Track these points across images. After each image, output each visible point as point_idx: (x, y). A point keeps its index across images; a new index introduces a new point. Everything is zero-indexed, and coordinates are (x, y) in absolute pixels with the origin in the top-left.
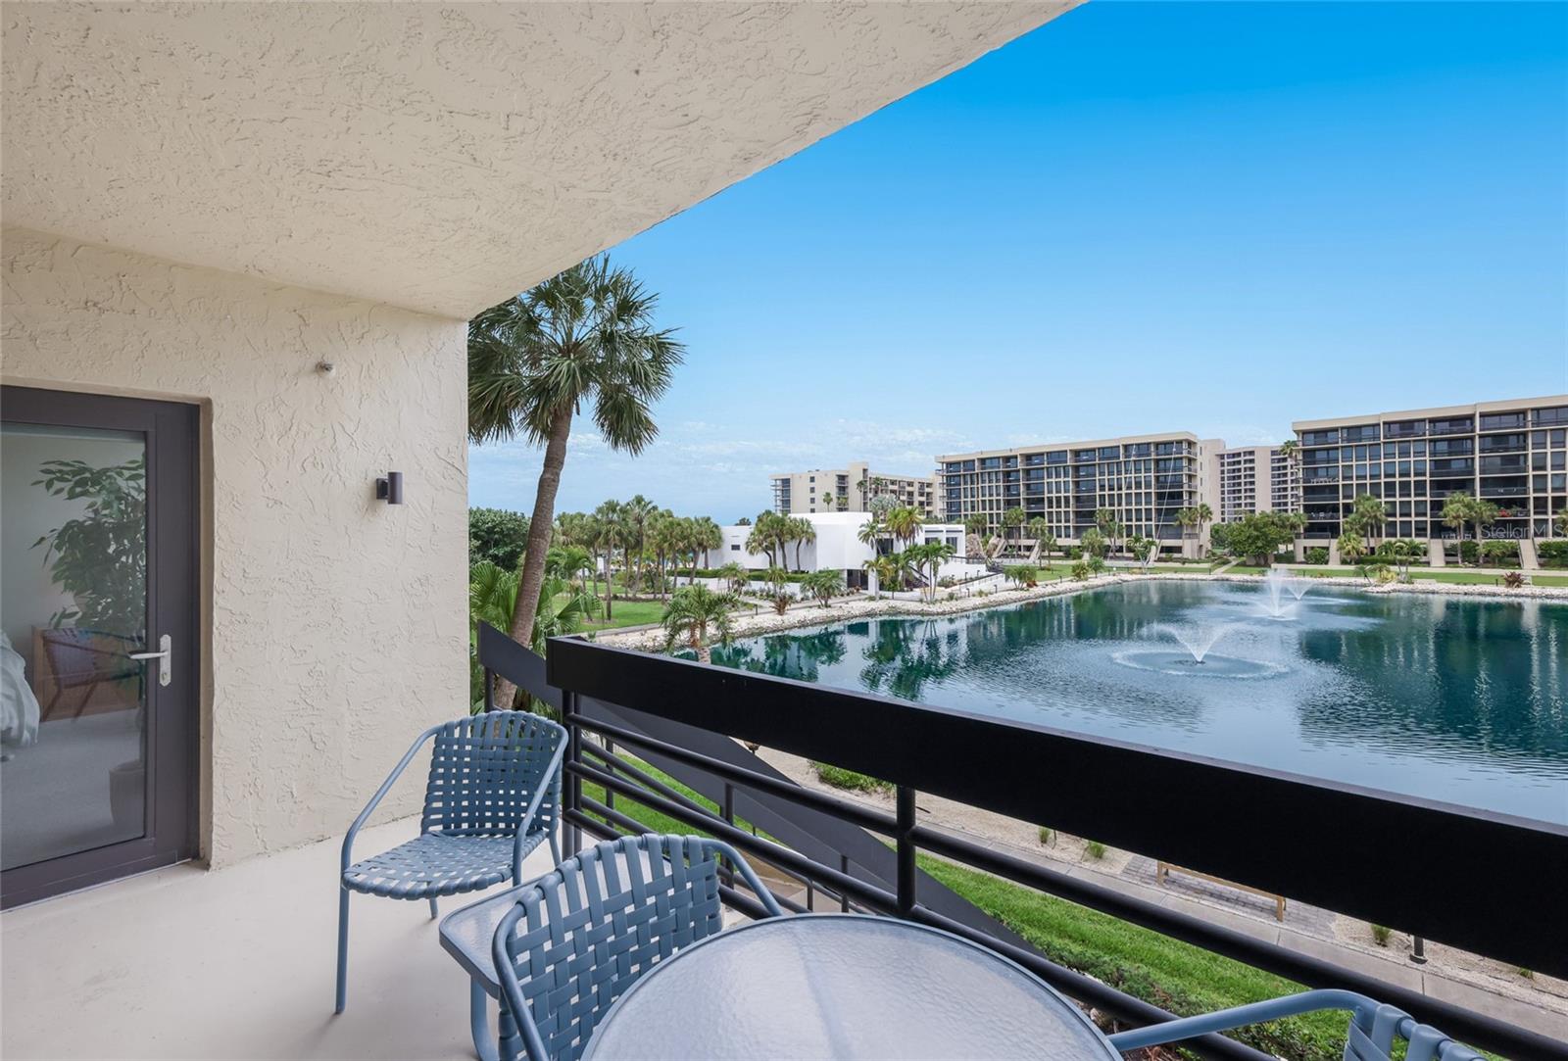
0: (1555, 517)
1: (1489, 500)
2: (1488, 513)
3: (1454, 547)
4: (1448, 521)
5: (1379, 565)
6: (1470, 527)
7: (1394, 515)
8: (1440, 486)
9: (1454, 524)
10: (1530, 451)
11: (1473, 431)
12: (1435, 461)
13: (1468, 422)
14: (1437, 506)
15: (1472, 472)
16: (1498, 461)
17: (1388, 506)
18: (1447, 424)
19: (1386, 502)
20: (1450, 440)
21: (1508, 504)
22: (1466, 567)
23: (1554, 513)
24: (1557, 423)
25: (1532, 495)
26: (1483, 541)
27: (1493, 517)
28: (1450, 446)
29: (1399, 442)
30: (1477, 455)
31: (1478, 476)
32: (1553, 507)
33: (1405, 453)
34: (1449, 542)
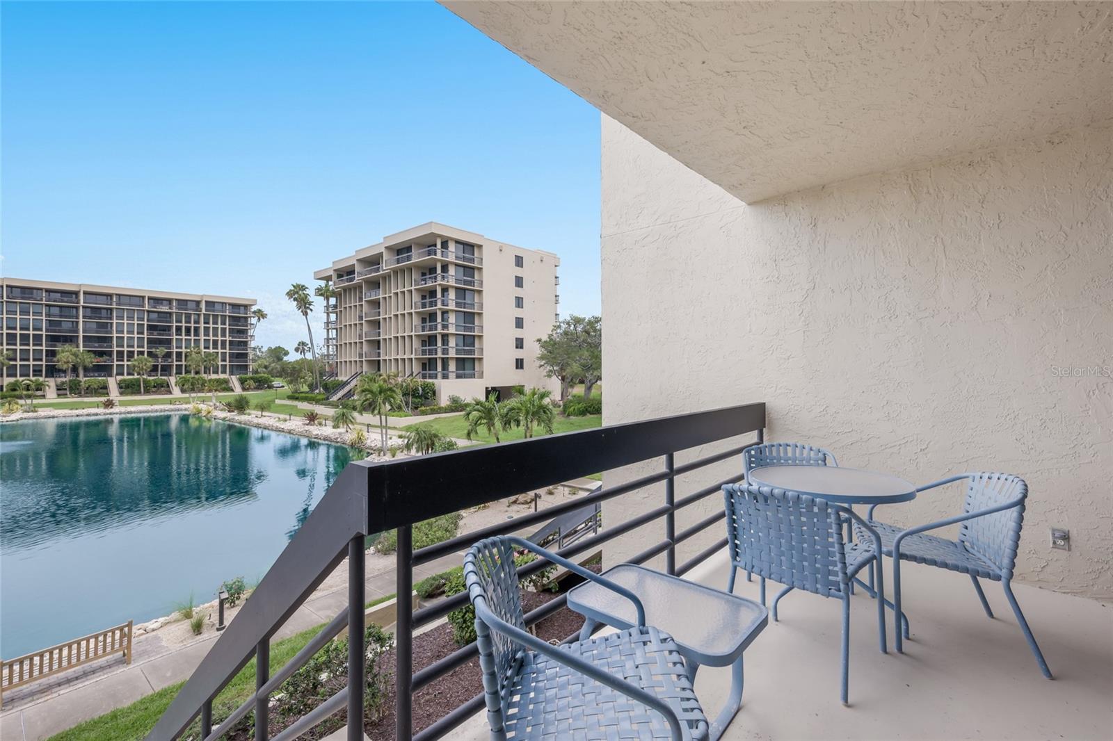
0: (129, 363)
1: (89, 351)
2: (89, 360)
3: (63, 383)
4: (60, 365)
5: (9, 399)
6: (75, 369)
7: (15, 360)
8: (53, 339)
9: (65, 367)
10: (115, 321)
11: (78, 303)
12: (50, 321)
13: (74, 296)
14: (51, 354)
15: (77, 331)
16: (94, 326)
17: (10, 353)
18: (59, 294)
19: (7, 350)
20: (61, 307)
21: (101, 354)
22: (73, 397)
23: (128, 361)
24: (130, 305)
25: (115, 349)
26: (85, 379)
27: (92, 362)
28: (61, 311)
29: (20, 303)
30: (81, 320)
31: (81, 334)
32: (127, 357)
33: (25, 312)
34: (59, 380)
